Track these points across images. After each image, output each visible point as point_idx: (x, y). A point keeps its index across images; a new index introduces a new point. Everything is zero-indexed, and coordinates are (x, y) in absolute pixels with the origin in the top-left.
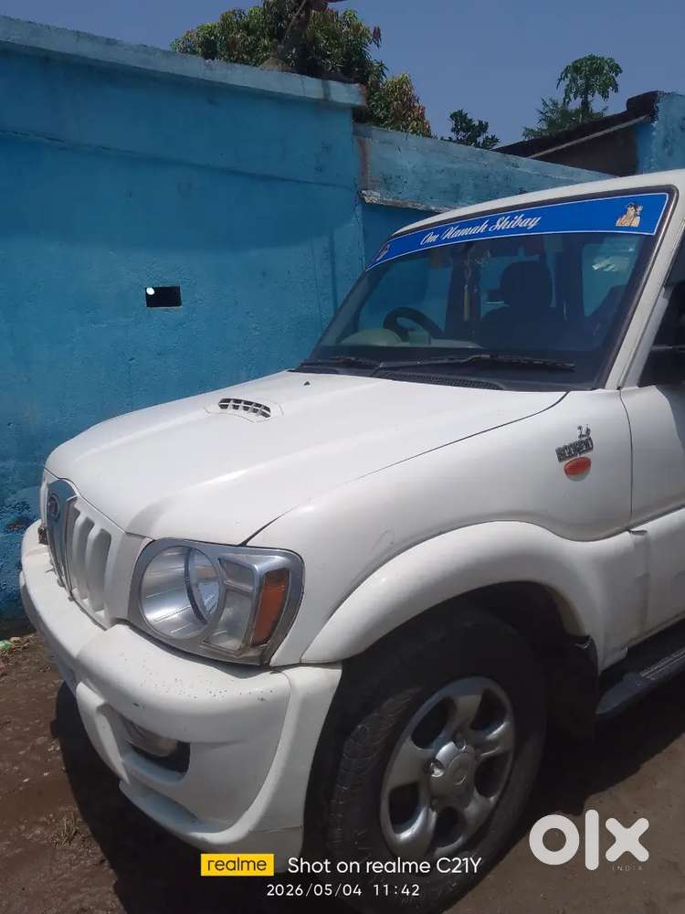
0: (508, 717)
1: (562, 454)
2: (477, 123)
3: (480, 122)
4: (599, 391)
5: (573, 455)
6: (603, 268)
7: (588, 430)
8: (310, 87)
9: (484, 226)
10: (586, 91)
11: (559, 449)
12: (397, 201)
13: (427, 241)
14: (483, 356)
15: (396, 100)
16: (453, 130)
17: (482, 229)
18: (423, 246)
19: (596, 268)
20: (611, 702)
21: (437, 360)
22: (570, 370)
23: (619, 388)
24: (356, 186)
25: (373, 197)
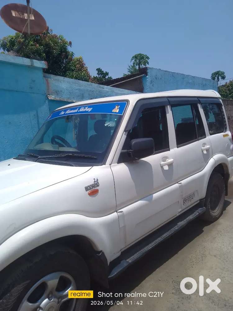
0: (72, 285)
1: (87, 189)
2: (105, 72)
3: (106, 72)
4: (104, 166)
5: (91, 189)
6: (108, 125)
7: (97, 180)
8: (26, 61)
9: (77, 110)
10: (139, 64)
11: (86, 187)
12: (61, 99)
13: (62, 114)
14: (70, 154)
15: (78, 64)
16: (98, 74)
17: (76, 111)
18: (60, 116)
19: (105, 125)
20: (115, 272)
21: (56, 155)
22: (95, 159)
23: (110, 165)
24: (45, 94)
25: (52, 97)
